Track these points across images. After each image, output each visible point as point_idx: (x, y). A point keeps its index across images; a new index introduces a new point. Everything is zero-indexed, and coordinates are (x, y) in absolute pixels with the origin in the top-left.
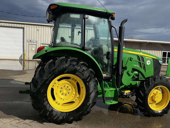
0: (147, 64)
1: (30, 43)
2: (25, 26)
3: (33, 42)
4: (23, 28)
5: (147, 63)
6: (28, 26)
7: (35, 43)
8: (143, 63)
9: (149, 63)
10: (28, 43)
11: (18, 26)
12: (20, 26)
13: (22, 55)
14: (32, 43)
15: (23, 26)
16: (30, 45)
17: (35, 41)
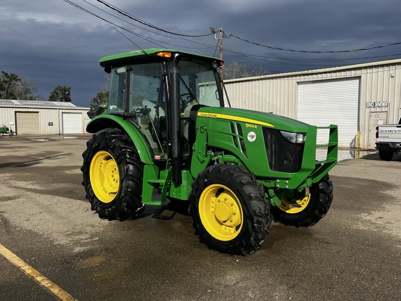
0: (249, 139)
1: (373, 110)
2: (364, 71)
3: (379, 107)
4: (359, 78)
5: (248, 137)
6: (369, 70)
7: (384, 109)
8: (241, 137)
9: (253, 137)
10: (368, 110)
11: (348, 74)
12: (353, 73)
13: (355, 139)
14: (378, 110)
15: (358, 73)
16: (373, 115)
17: (383, 105)
